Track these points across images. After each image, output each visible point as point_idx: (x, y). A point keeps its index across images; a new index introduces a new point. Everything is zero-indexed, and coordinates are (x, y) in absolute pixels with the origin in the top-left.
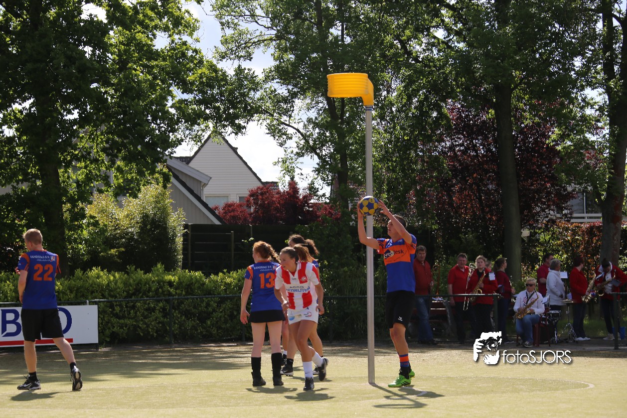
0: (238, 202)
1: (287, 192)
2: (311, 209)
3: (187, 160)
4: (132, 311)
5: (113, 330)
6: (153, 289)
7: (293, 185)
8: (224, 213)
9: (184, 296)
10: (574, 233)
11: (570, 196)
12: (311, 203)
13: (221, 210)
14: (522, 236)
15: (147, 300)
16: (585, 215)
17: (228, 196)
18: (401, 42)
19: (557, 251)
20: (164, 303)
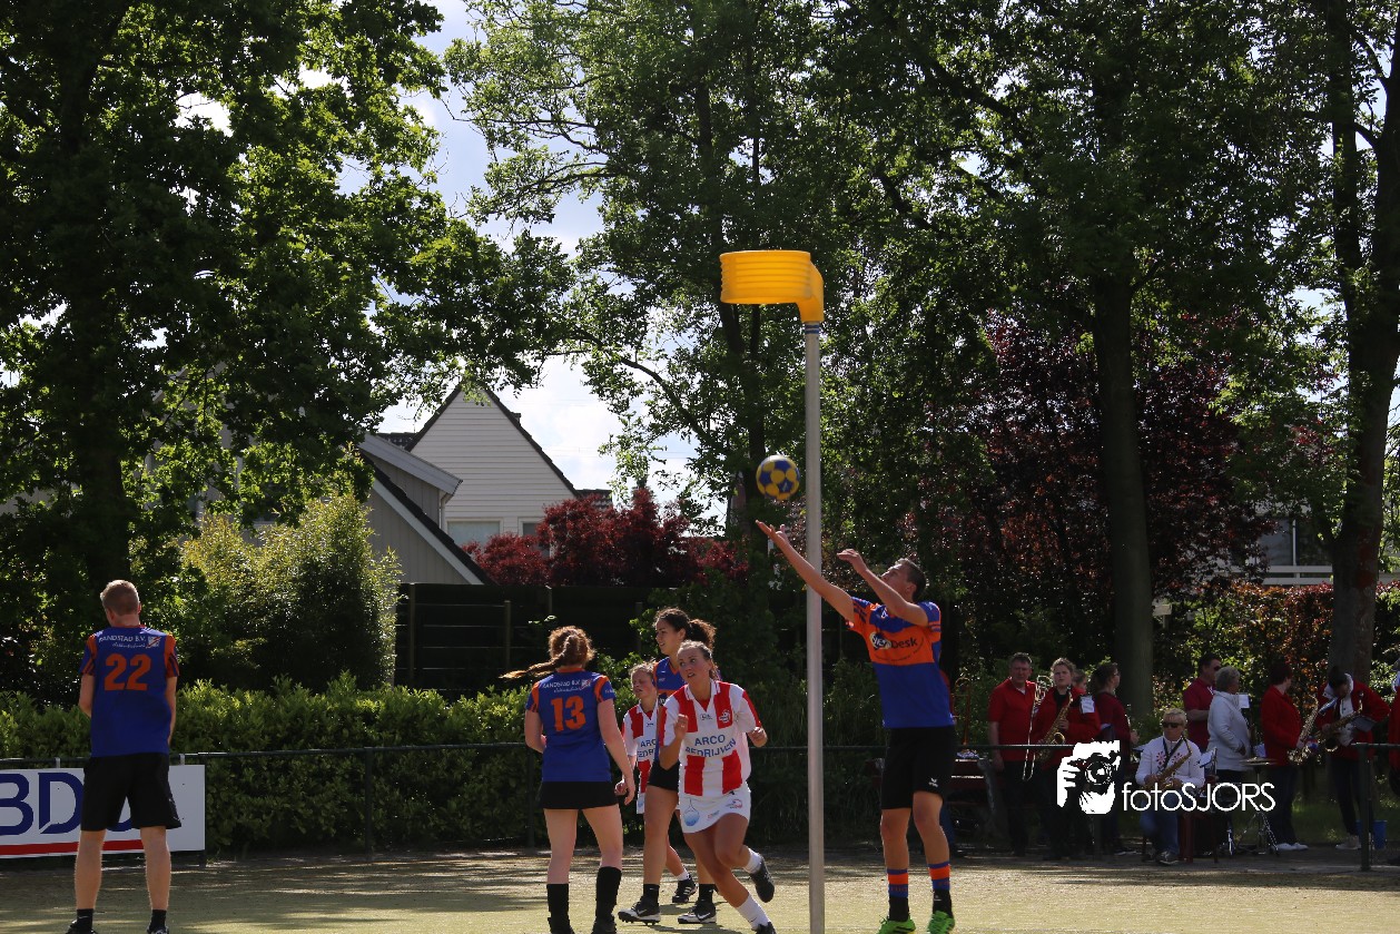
0: (521, 535)
1: (630, 513)
2: (683, 552)
3: (407, 441)
4: (282, 780)
5: (239, 821)
6: (329, 729)
7: (643, 496)
8: (491, 559)
9: (398, 745)
10: (1272, 608)
11: (1262, 527)
12: (684, 538)
13: (482, 552)
14: (1155, 615)
15: (316, 753)
16: (1295, 569)
17: (498, 522)
18: (885, 181)
19: (1233, 650)
20: (355, 759)
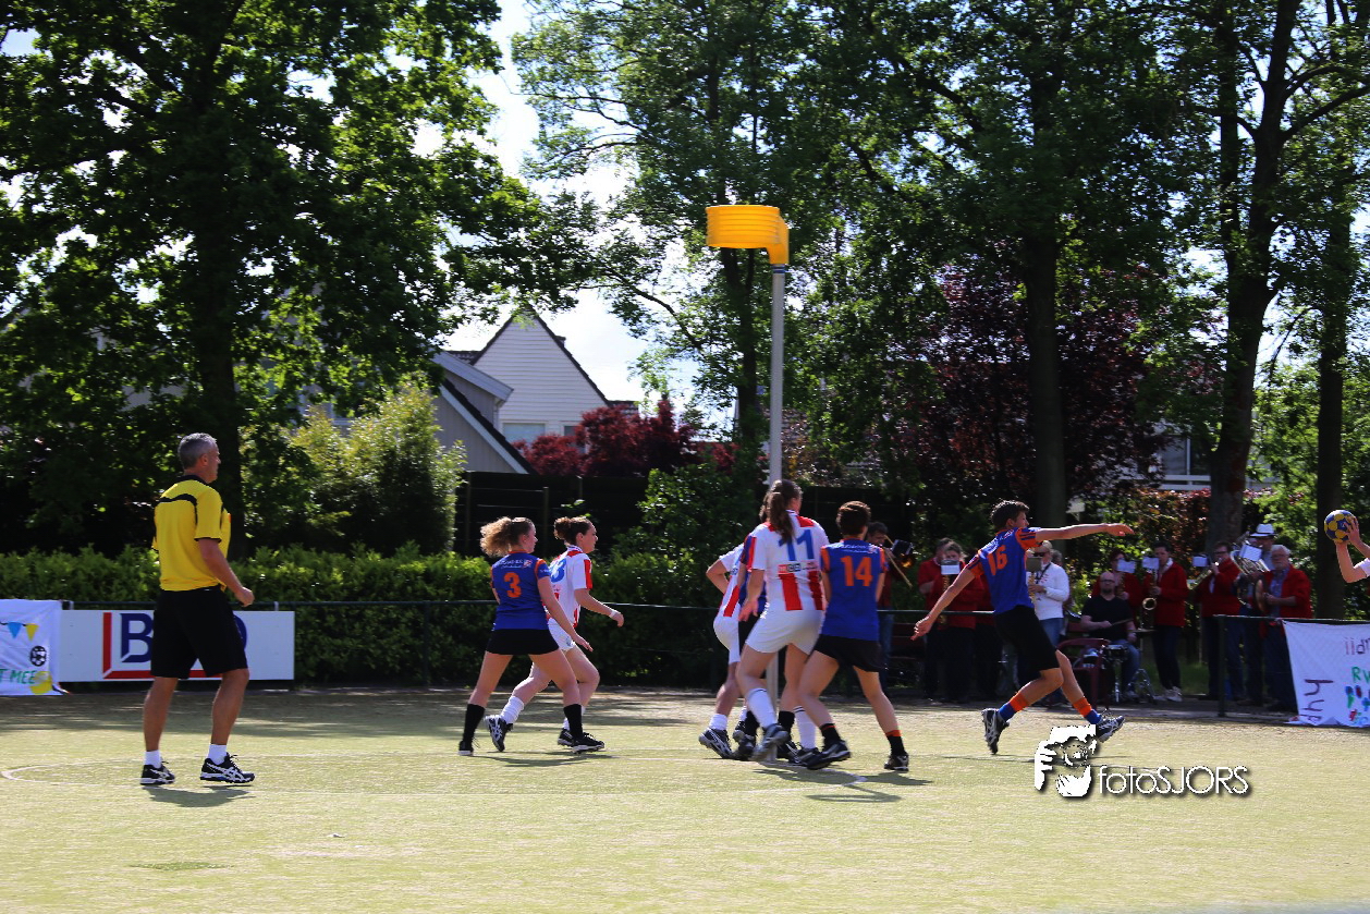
0: (563, 435)
1: (652, 419)
2: (693, 452)
3: (474, 357)
4: (357, 625)
5: (322, 657)
6: (396, 585)
7: (665, 408)
8: (536, 454)
9: (452, 600)
10: (1164, 507)
11: (1161, 442)
12: (693, 442)
13: (529, 448)
14: (1069, 510)
15: (384, 605)
16: (1188, 478)
17: (543, 425)
20: (416, 611)
